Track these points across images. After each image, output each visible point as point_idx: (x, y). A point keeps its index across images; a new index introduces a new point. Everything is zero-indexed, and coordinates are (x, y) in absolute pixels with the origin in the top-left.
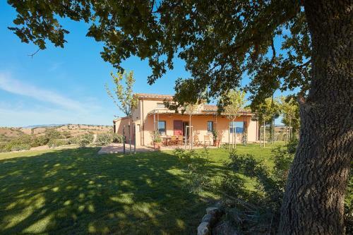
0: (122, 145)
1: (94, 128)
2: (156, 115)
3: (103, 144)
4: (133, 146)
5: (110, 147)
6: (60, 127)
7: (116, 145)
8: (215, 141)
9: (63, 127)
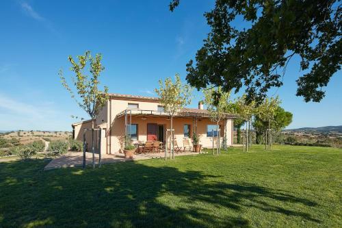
0: (81, 154)
1: (51, 134)
2: (129, 116)
3: (56, 154)
4: (97, 156)
5: (65, 158)
6: (7, 134)
7: (74, 154)
8: (195, 146)
9: (12, 134)
